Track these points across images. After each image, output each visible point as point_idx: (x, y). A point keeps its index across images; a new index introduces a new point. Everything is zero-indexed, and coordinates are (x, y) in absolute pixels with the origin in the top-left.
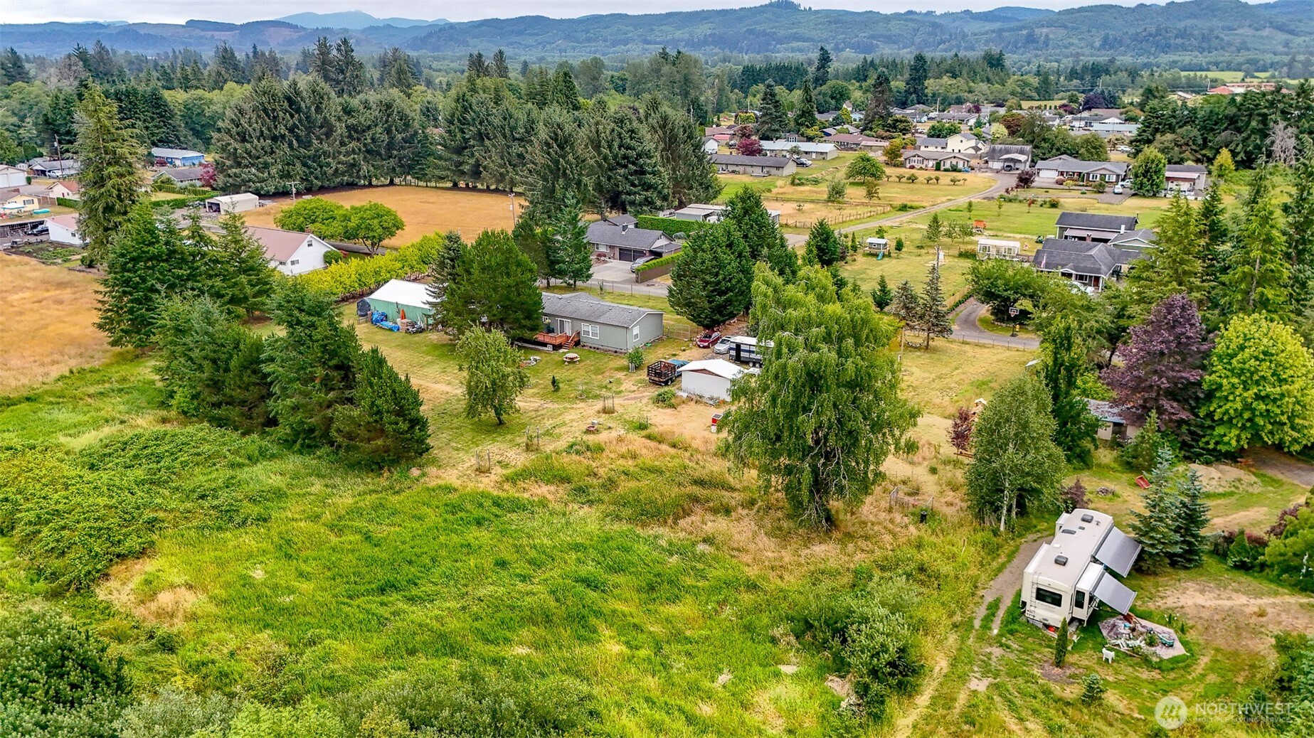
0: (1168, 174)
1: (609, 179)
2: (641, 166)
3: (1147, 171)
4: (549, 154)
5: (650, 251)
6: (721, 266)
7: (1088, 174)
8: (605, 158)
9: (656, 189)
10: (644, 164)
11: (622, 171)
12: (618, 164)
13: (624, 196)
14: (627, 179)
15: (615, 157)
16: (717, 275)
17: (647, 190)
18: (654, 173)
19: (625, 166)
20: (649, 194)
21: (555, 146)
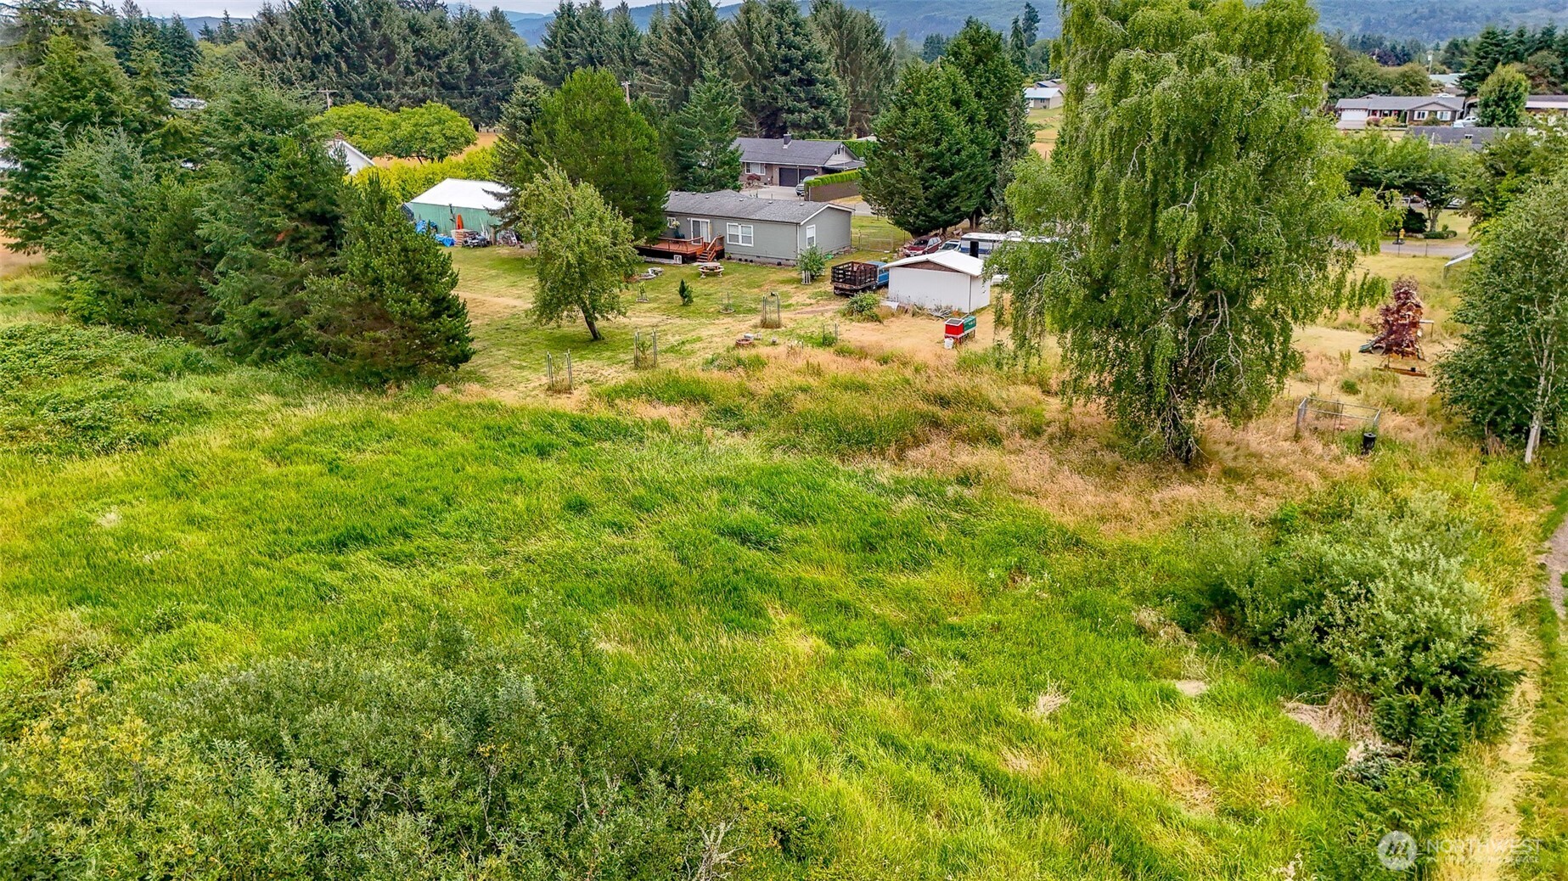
0: (1529, 104)
1: (764, 90)
2: (809, 74)
3: (1502, 98)
4: (681, 44)
5: (823, 168)
6: (945, 129)
7: (1412, 111)
8: (760, 59)
9: (829, 105)
10: (813, 69)
11: (782, 79)
12: (776, 68)
13: (784, 115)
14: (789, 91)
15: (774, 57)
16: (937, 144)
17: (816, 108)
18: (827, 84)
19: (786, 73)
20: (819, 112)
21: (689, 31)
